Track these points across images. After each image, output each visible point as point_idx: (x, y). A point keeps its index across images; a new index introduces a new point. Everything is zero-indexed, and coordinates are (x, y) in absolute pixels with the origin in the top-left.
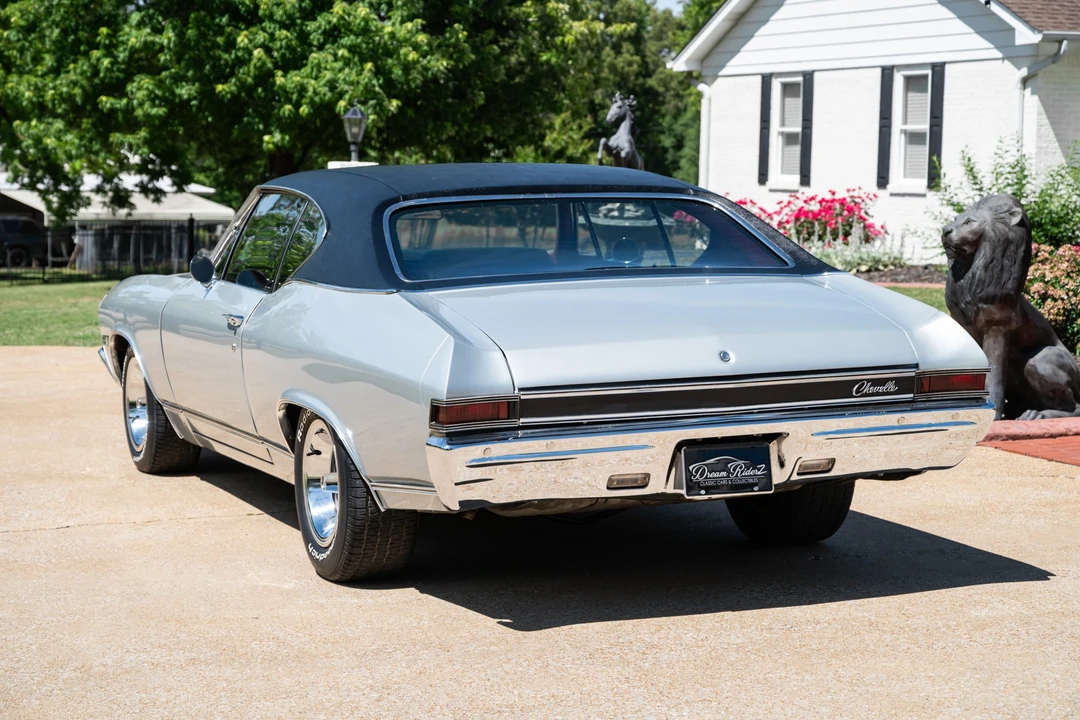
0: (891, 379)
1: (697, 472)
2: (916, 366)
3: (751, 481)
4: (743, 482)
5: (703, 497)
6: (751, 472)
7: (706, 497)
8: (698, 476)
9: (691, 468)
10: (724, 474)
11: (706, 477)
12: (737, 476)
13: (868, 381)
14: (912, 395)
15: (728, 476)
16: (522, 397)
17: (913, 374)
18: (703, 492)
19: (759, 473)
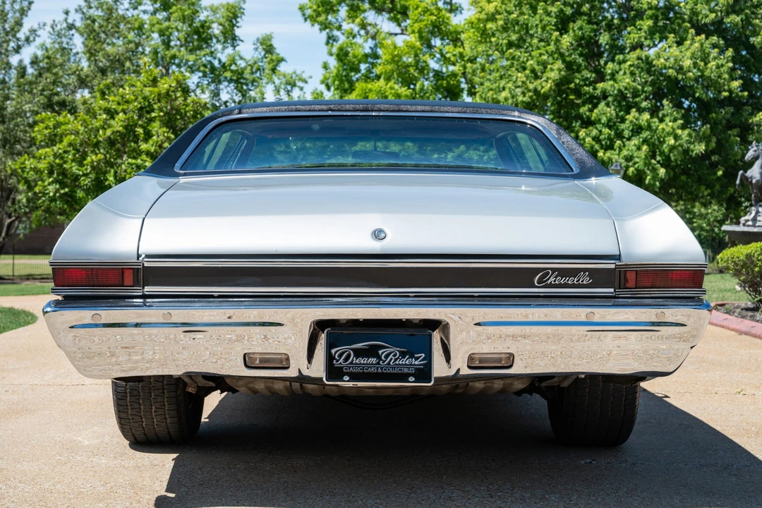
0: (585, 270)
1: (340, 356)
2: (618, 257)
3: (406, 370)
4: (397, 371)
5: (346, 383)
6: (406, 361)
7: (351, 384)
8: (341, 360)
9: (333, 351)
10: (374, 360)
11: (351, 363)
12: (389, 364)
13: (554, 270)
14: (612, 290)
15: (378, 363)
16: (146, 265)
17: (613, 266)
18: (346, 378)
19: (417, 363)
